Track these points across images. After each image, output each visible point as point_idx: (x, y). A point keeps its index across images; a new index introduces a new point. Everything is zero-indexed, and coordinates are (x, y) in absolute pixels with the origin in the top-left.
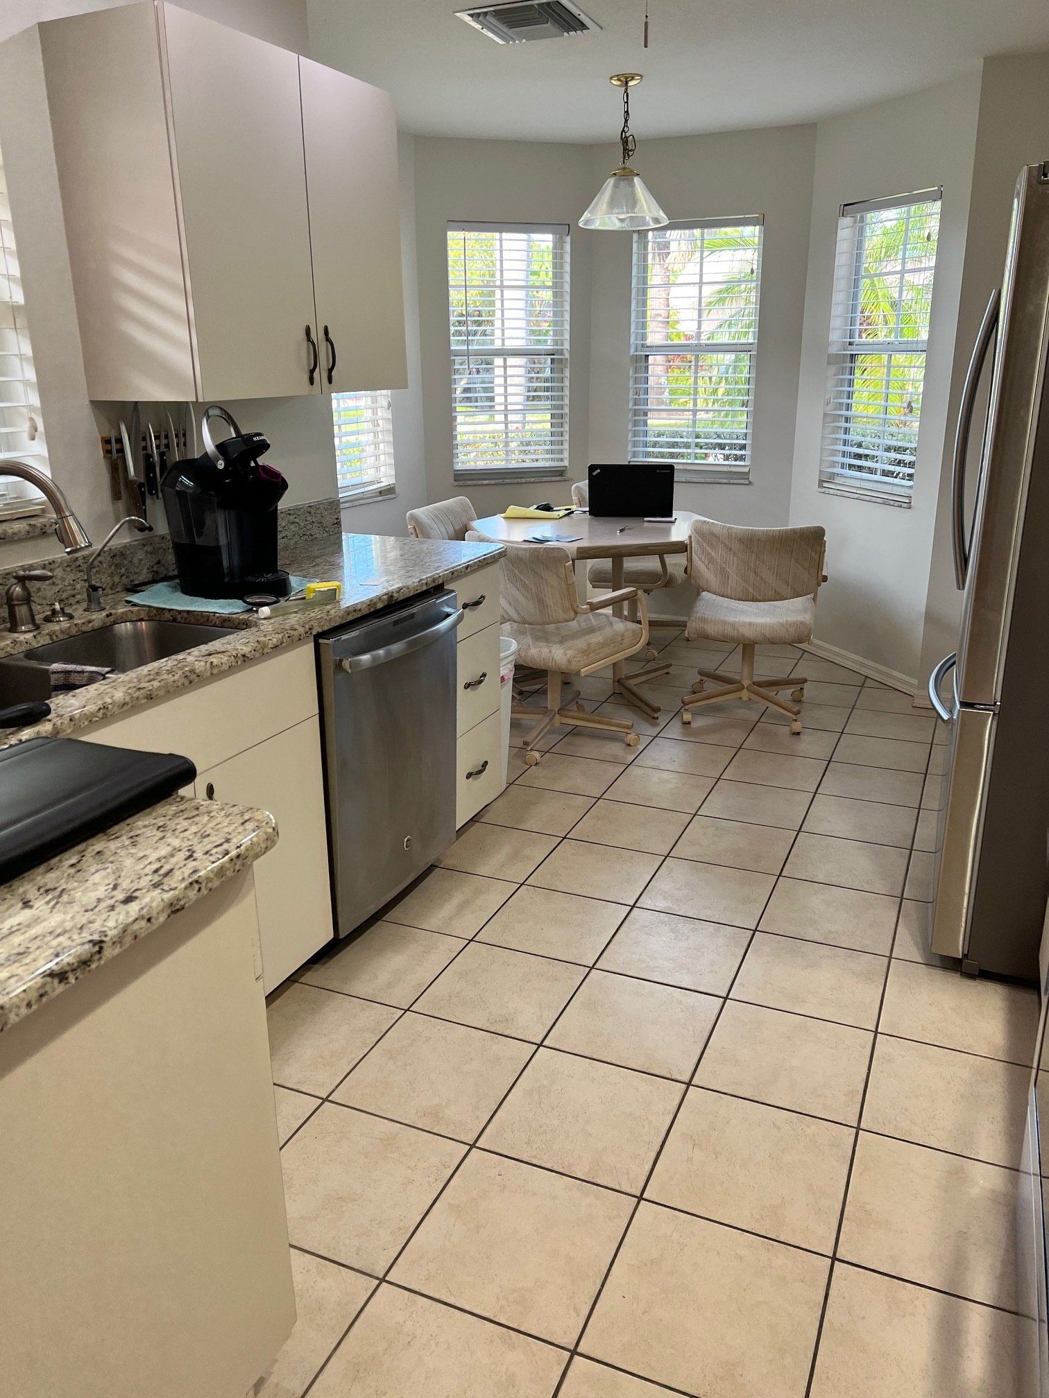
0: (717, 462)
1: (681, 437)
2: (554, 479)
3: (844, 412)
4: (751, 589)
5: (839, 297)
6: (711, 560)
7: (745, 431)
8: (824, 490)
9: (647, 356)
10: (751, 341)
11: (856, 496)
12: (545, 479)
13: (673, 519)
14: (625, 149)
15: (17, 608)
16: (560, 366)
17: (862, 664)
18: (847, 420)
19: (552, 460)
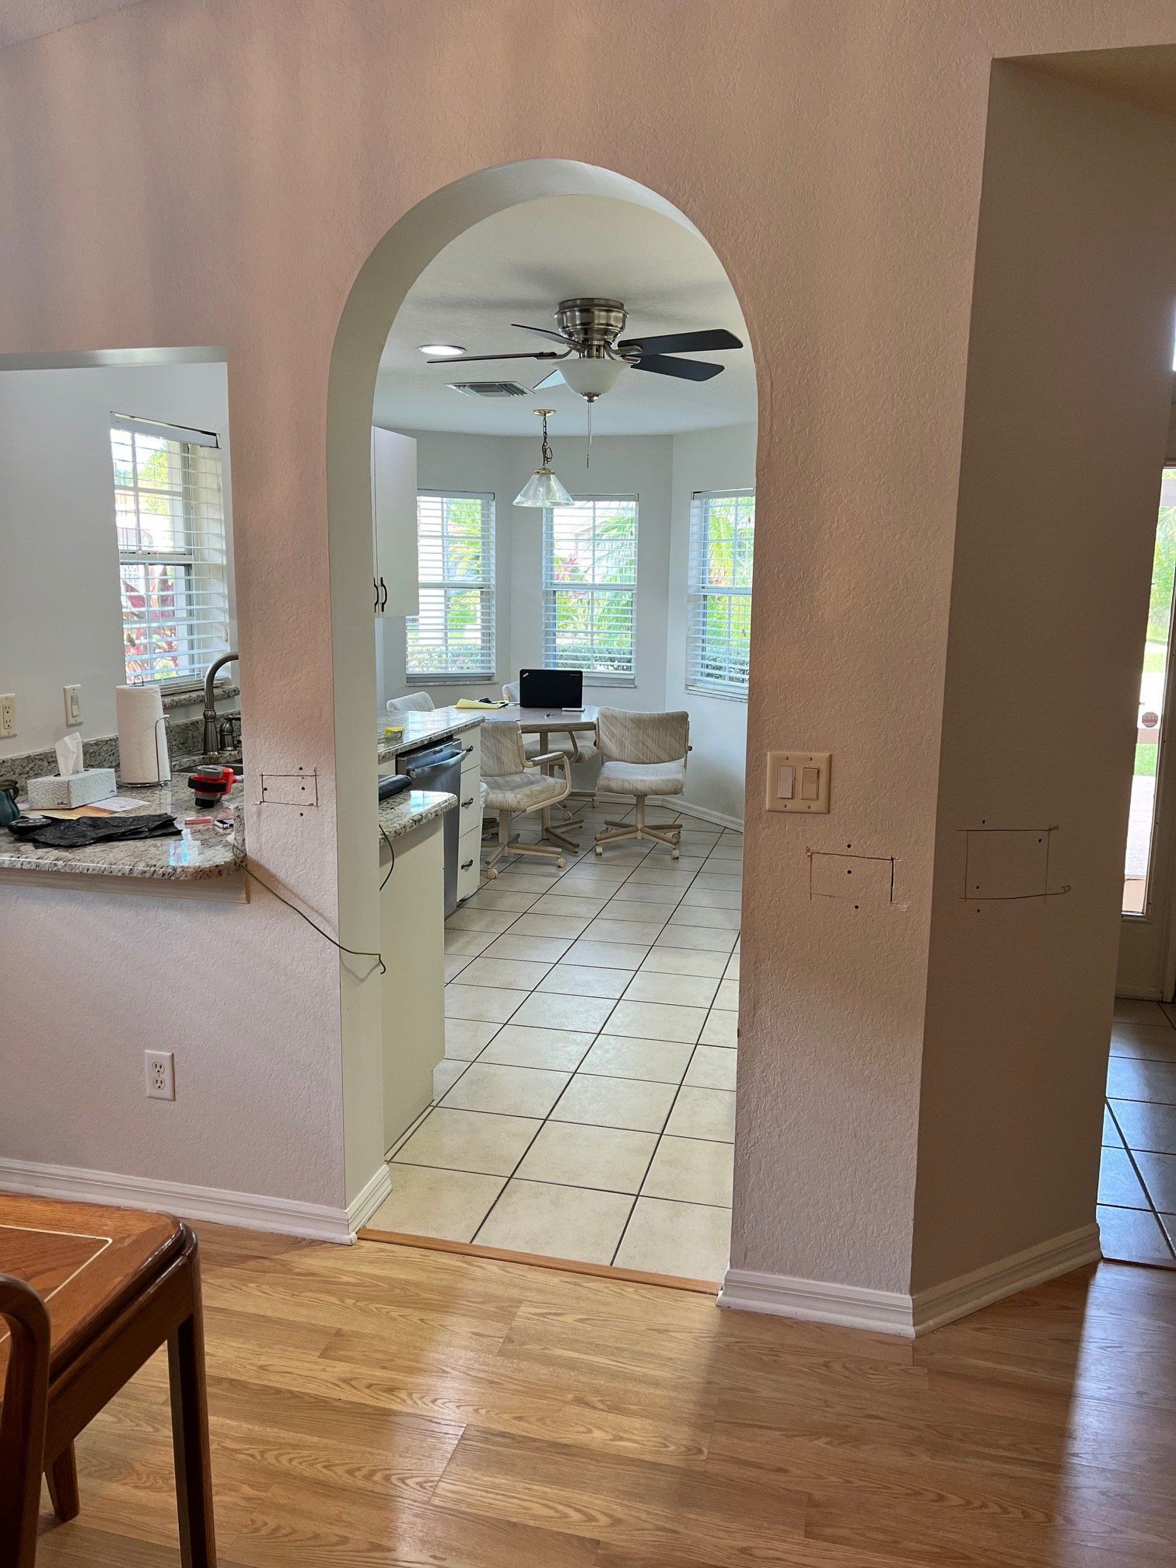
0: (608, 671)
1: (580, 652)
2: (484, 682)
3: (701, 636)
4: (640, 755)
5: (694, 554)
6: (613, 734)
7: (630, 648)
8: (688, 692)
9: (555, 592)
10: (632, 583)
11: (711, 695)
12: (477, 682)
13: (582, 709)
14: (544, 457)
15: (226, 737)
16: (488, 597)
17: (721, 818)
18: (703, 641)
19: (483, 668)
